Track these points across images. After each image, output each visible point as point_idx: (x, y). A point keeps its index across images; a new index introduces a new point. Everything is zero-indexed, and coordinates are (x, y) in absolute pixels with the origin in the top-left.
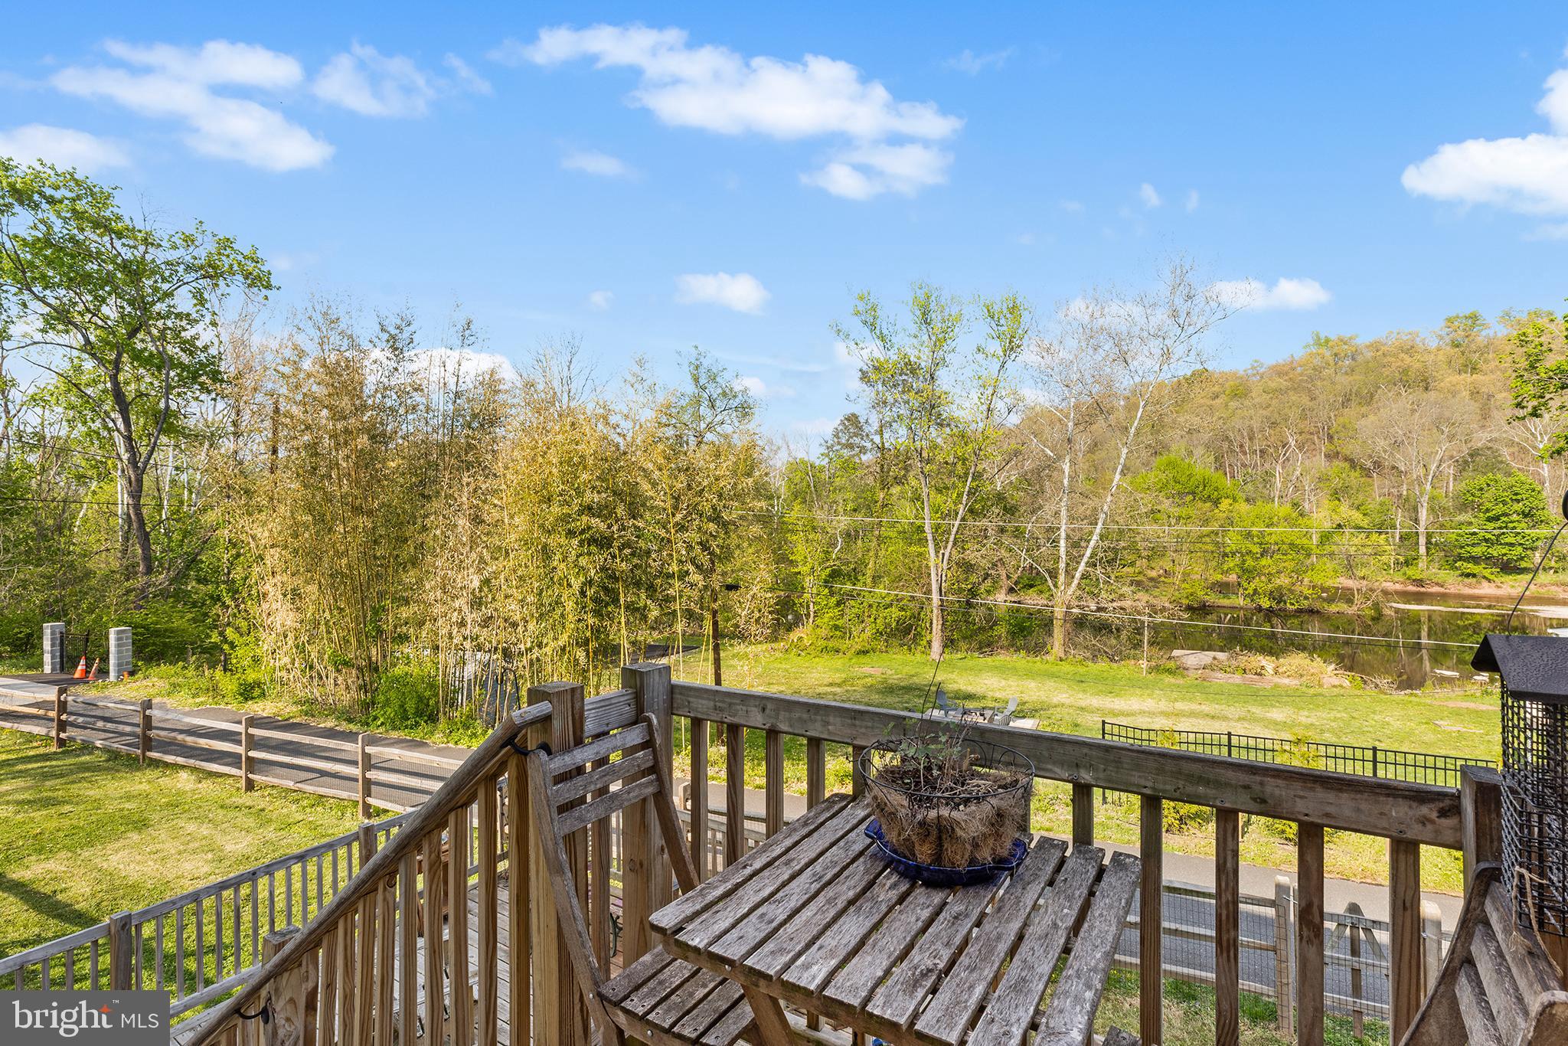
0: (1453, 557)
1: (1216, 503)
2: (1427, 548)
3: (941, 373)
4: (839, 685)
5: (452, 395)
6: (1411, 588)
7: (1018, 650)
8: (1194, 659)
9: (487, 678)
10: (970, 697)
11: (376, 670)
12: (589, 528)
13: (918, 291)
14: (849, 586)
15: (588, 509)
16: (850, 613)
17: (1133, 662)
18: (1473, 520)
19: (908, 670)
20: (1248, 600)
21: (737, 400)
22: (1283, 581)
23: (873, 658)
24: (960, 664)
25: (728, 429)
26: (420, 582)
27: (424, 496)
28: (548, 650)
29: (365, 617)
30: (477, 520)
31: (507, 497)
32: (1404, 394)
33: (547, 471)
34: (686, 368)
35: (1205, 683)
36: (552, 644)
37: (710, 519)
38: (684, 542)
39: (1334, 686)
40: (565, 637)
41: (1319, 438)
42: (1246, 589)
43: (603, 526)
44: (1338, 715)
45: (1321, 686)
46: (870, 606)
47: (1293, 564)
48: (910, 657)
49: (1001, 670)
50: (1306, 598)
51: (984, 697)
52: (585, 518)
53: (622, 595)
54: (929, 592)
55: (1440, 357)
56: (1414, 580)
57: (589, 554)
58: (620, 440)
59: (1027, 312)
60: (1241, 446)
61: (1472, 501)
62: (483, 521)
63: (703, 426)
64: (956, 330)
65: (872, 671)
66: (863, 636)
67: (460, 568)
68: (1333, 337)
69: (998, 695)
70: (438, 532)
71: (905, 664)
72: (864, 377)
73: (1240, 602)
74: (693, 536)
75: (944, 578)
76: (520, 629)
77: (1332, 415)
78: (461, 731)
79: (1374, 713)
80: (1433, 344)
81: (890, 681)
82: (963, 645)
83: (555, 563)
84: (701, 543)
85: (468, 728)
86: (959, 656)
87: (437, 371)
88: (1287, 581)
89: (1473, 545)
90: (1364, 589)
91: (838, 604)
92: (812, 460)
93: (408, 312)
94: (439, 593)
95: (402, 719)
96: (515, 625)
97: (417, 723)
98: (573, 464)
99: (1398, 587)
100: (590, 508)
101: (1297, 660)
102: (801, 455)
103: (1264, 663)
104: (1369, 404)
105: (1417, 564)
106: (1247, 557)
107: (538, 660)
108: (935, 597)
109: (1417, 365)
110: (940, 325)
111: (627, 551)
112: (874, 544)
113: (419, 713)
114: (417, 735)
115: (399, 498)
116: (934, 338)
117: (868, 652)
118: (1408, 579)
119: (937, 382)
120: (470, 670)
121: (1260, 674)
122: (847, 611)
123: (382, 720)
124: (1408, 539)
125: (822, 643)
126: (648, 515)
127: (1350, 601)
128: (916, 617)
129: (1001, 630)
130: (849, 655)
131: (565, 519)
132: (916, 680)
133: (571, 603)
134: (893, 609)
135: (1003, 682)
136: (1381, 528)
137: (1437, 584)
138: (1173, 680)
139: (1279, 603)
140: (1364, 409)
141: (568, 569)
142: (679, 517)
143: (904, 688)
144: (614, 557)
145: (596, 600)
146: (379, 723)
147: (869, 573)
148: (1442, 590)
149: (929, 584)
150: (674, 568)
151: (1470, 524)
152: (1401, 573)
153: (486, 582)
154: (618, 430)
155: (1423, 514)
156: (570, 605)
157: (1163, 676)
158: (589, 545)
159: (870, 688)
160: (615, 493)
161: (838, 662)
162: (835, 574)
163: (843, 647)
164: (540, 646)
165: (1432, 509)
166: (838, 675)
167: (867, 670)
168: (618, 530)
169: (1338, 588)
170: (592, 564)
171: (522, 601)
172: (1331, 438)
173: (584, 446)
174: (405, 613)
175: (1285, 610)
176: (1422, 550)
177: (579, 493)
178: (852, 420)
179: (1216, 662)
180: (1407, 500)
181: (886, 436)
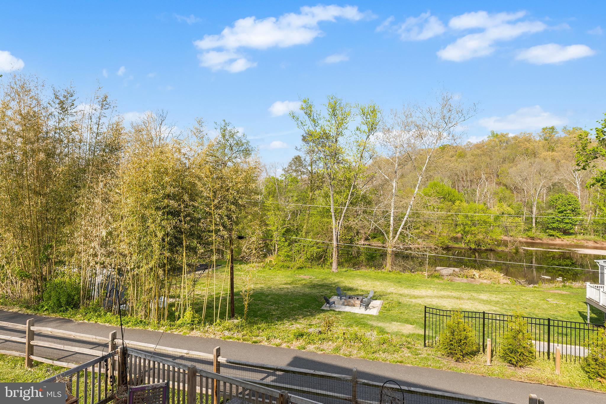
0: (546, 228)
1: (454, 202)
2: (536, 224)
3: (340, 139)
4: (290, 284)
5: (94, 134)
6: (529, 241)
7: (371, 267)
8: (446, 271)
9: (108, 284)
10: (351, 289)
11: (45, 279)
12: (168, 206)
13: (331, 100)
14: (294, 237)
15: (168, 196)
16: (295, 249)
17: (420, 272)
18: (553, 212)
19: (321, 277)
20: (466, 245)
21: (243, 147)
22: (480, 237)
23: (305, 270)
24: (345, 273)
25: (239, 160)
26: (72, 233)
27: (76, 187)
28: (143, 270)
29: (40, 251)
30: (106, 200)
31: (124, 188)
32: (526, 159)
33: (146, 176)
34: (219, 130)
35: (452, 282)
36: (146, 267)
37: (233, 203)
38: (219, 214)
39: (504, 284)
40: (153, 263)
41: (493, 176)
42: (465, 240)
43: (176, 205)
44: (508, 297)
45: (499, 283)
46: (304, 246)
47: (484, 230)
48: (322, 270)
49: (363, 276)
50: (489, 244)
51: (357, 290)
52: (166, 201)
53: (184, 241)
54: (331, 240)
55: (541, 144)
56: (531, 237)
57: (167, 219)
58: (187, 161)
59: (379, 113)
60: (462, 178)
61: (553, 204)
62: (109, 201)
63: (226, 158)
64: (348, 119)
65: (305, 277)
66: (300, 261)
67: (96, 225)
68: (499, 133)
69: (363, 288)
70: (84, 206)
71: (320, 273)
72: (304, 139)
73: (463, 245)
74: (223, 211)
75: (339, 234)
76: (128, 258)
77: (499, 166)
78: (92, 313)
79: (522, 295)
80: (538, 139)
81: (314, 282)
82: (346, 265)
83: (149, 224)
84: (227, 216)
85: (96, 312)
86: (344, 270)
87: (86, 121)
88: (482, 237)
89: (553, 223)
90: (512, 241)
91: (289, 245)
92: (277, 177)
93: (71, 89)
94: (82, 239)
95: (58, 307)
96: (125, 256)
97: (67, 309)
98: (160, 172)
99: (524, 240)
100: (169, 196)
101: (488, 272)
102: (272, 175)
103: (475, 273)
104: (513, 162)
105: (532, 230)
106: (466, 227)
107: (137, 274)
108: (335, 243)
109: (532, 147)
110: (340, 116)
111: (188, 218)
112: (307, 217)
113: (68, 303)
114: (67, 316)
115: (62, 187)
116: (337, 122)
117: (303, 268)
118: (529, 236)
119: (338, 143)
120: (99, 279)
121: (473, 278)
122: (293, 248)
123: (46, 307)
124: (528, 220)
125: (281, 264)
126: (200, 200)
127: (506, 246)
128: (325, 251)
129: (363, 258)
130: (294, 269)
131: (155, 201)
132: (326, 282)
133: (157, 245)
134: (315, 248)
135: (365, 283)
136: (519, 214)
137: (539, 239)
138: (438, 281)
139: (478, 246)
140: (511, 165)
141: (156, 227)
142: (216, 201)
143: (320, 285)
144: (181, 221)
145: (170, 244)
146: (45, 309)
147: (304, 231)
148: (541, 241)
149: (332, 236)
150: (213, 227)
151: (552, 214)
152: (525, 234)
153: (110, 233)
154: (186, 156)
155: (534, 209)
156: (156, 246)
157: (434, 279)
158: (168, 215)
159: (304, 285)
160: (183, 188)
161: (289, 272)
162: (288, 231)
163: (291, 265)
164: (138, 267)
165: (538, 208)
166: (289, 279)
167: (302, 276)
168: (184, 207)
169: (502, 240)
170: (169, 225)
171: (130, 243)
172: (498, 176)
173: (167, 163)
174: (63, 249)
175: (480, 249)
176: (534, 225)
177: (164, 187)
178: (298, 159)
179: (454, 272)
180: (528, 203)
181: (314, 167)
